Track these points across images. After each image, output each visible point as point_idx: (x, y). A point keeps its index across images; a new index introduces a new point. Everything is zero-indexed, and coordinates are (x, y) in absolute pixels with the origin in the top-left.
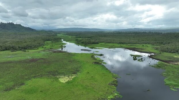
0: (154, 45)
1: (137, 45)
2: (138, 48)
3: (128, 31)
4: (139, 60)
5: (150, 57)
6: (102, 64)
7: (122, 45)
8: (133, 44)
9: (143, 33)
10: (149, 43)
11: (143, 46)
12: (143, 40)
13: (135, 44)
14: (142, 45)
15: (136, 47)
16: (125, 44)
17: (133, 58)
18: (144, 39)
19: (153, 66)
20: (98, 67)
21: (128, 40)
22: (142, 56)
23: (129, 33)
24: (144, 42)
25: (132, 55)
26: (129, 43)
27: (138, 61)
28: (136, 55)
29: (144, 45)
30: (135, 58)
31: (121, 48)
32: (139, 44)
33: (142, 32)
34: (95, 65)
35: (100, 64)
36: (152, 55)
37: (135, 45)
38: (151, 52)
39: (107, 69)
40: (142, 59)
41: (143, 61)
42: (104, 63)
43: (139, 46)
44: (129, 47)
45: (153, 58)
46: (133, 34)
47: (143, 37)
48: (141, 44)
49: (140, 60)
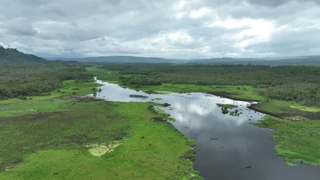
0: (256, 87)
1: (229, 86)
2: (230, 91)
3: (212, 63)
4: (232, 114)
5: (251, 108)
6: (168, 121)
7: (203, 87)
8: (222, 85)
9: (238, 66)
10: (248, 84)
11: (239, 88)
12: (239, 79)
13: (224, 84)
14: (236, 87)
15: (227, 91)
16: (207, 85)
17: (222, 109)
18: (240, 77)
19: (255, 124)
20: (161, 127)
21: (213, 78)
22: (237, 106)
23: (214, 66)
24: (240, 81)
25: (219, 105)
26: (214, 84)
27: (230, 114)
28: (227, 105)
29: (241, 87)
30: (225, 109)
31: (200, 92)
32: (231, 85)
33: (237, 64)
34: (155, 123)
35: (165, 121)
36: (254, 105)
37: (224, 86)
38: (252, 99)
39: (176, 130)
40: (237, 111)
41: (238, 114)
42: (171, 119)
43: (232, 89)
44: (214, 90)
45: (256, 110)
46: (221, 68)
47: (239, 74)
48: (235, 85)
49: (233, 112)
